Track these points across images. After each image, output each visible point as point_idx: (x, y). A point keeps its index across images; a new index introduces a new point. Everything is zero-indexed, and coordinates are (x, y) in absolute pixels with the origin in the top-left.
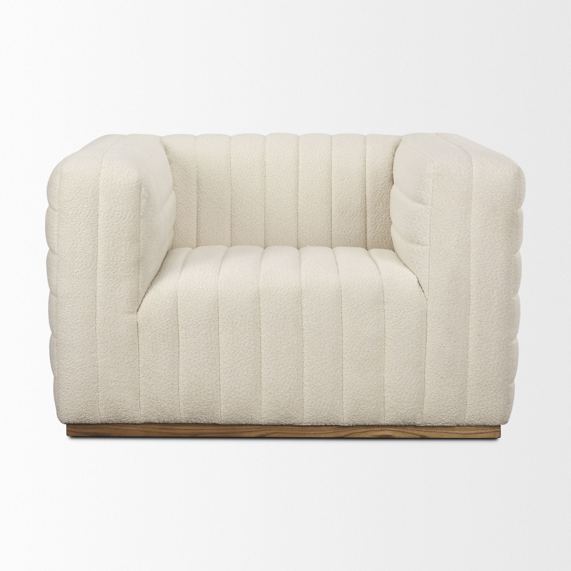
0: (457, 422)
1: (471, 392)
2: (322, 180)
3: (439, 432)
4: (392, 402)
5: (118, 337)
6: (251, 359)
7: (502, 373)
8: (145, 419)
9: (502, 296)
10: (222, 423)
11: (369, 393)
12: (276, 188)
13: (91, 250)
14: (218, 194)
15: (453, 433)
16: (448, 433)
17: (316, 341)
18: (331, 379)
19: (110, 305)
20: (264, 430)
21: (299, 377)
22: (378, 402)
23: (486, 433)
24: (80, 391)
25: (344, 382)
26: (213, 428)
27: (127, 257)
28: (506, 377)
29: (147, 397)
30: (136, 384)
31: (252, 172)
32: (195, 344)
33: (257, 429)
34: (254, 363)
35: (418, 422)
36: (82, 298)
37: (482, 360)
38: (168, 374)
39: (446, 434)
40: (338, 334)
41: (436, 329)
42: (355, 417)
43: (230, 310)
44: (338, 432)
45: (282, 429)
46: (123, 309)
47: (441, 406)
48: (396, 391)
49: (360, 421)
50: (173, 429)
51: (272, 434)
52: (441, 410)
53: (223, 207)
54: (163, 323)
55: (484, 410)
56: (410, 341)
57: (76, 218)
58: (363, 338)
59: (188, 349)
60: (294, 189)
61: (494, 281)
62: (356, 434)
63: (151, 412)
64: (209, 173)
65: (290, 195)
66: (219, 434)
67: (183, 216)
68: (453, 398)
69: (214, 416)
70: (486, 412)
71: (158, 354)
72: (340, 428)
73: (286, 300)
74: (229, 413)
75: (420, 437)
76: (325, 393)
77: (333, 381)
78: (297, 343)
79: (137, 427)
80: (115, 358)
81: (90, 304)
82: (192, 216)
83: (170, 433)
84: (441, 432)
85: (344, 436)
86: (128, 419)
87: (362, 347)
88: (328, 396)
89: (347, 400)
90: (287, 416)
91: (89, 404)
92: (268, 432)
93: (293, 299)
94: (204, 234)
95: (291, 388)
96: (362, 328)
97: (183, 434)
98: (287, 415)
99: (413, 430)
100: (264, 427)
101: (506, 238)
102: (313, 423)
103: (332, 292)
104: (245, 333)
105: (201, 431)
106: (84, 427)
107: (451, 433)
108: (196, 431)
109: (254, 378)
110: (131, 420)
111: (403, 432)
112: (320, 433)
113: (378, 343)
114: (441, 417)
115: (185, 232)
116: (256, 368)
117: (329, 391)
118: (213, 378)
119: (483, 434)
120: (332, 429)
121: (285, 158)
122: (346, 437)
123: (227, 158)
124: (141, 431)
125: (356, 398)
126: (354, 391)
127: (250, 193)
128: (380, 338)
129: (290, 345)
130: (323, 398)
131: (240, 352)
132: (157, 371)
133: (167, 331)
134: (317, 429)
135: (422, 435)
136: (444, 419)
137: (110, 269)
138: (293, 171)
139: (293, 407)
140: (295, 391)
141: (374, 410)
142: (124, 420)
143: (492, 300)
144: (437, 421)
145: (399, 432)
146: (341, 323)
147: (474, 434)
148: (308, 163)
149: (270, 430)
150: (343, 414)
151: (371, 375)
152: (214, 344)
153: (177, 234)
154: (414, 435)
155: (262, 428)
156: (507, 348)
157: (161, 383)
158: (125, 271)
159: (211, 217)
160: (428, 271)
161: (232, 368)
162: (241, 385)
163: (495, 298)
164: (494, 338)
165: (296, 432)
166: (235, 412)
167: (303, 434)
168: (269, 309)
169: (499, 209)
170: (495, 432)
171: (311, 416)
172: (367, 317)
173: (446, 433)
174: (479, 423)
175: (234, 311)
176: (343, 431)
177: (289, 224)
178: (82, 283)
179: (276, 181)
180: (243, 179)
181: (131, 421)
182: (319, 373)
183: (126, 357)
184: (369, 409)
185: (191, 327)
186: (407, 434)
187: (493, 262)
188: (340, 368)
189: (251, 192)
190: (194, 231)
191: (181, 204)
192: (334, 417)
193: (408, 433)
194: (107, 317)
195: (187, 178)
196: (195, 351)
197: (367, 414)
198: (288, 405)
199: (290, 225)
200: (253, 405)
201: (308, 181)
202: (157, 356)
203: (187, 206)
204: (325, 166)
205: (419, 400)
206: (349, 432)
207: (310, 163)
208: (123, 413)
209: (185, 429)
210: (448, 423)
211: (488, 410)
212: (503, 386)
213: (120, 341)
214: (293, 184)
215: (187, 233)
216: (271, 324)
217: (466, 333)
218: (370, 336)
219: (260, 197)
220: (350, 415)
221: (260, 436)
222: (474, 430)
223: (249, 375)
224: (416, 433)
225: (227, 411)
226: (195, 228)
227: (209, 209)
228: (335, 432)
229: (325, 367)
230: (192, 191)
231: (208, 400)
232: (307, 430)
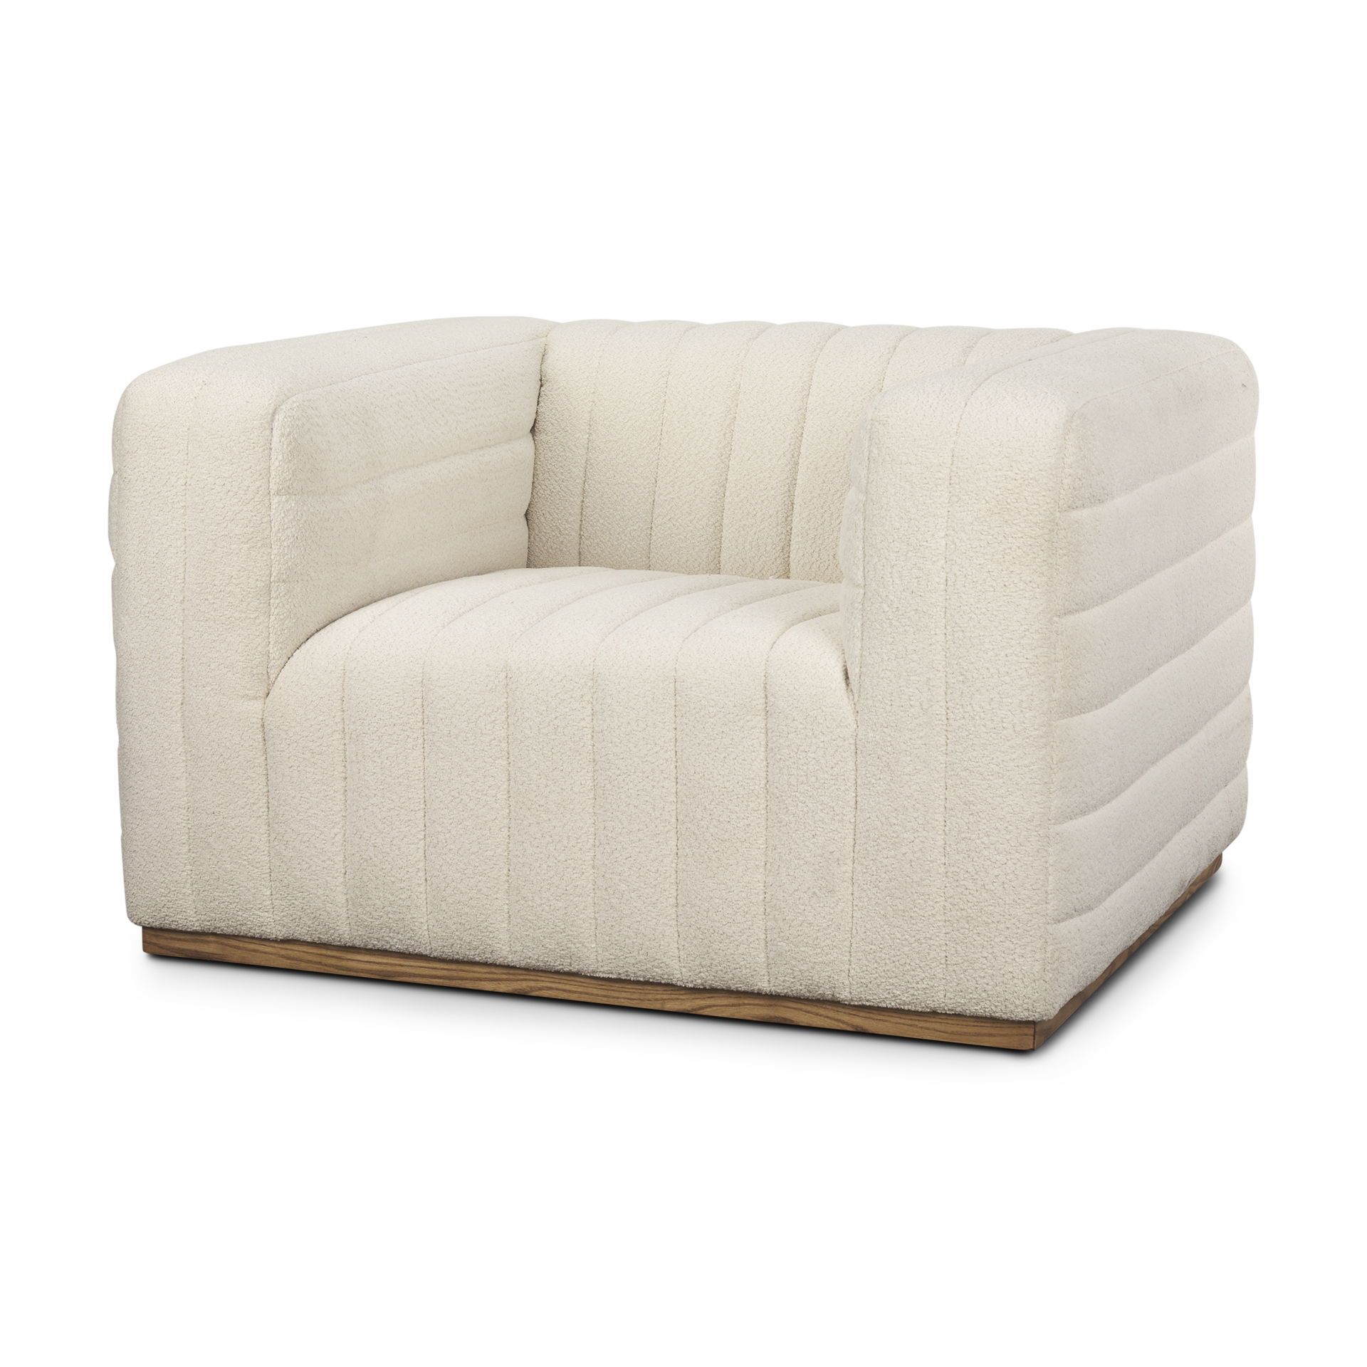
0: (928, 1002)
1: (955, 936)
2: (852, 431)
3: (896, 1023)
4: (780, 942)
5: (224, 749)
6: (486, 819)
7: (1024, 896)
8: (284, 930)
9: (1022, 715)
10: (435, 954)
11: (730, 916)
12: (752, 446)
13: (172, 558)
14: (629, 455)
15: (928, 1029)
16: (916, 1026)
17: (619, 788)
18: (649, 876)
19: (207, 680)
20: (525, 980)
21: (584, 867)
22: (752, 939)
23: (1001, 1035)
24: (156, 859)
25: (680, 887)
26: (422, 964)
27: (243, 578)
28: (1035, 908)
29: (284, 884)
30: (263, 853)
31: (705, 408)
32: (374, 776)
33: (511, 977)
34: (492, 828)
35: (844, 995)
36: (156, 660)
37: (976, 862)
38: (322, 837)
39: (911, 1028)
40: (666, 776)
41: (873, 781)
42: (705, 969)
43: (444, 707)
44: (678, 999)
45: (562, 981)
46: (233, 690)
47: (888, 962)
48: (787, 918)
49: (717, 979)
50: (343, 959)
51: (540, 989)
52: (888, 970)
53: (636, 482)
54: (312, 726)
55: (985, 981)
56: (818, 804)
57: (144, 488)
58: (717, 790)
59: (360, 785)
60: (790, 450)
61: (1002, 679)
62: (715, 1008)
63: (294, 916)
64: (616, 406)
65: (780, 463)
66: (435, 978)
67: (552, 499)
68: (914, 945)
69: (416, 938)
70: (990, 987)
71: (302, 792)
72: (682, 992)
73: (559, 691)
74: (444, 934)
75: (855, 1030)
76: (638, 908)
77: (654, 883)
78: (582, 791)
79: (274, 947)
80: (220, 793)
81: (170, 675)
82: (571, 499)
83: (337, 967)
84: (900, 1023)
85: (689, 1011)
86: (251, 928)
87: (715, 810)
88: (644, 916)
89: (686, 929)
90: (562, 952)
91: (173, 889)
92: (532, 984)
93: (573, 690)
94: (592, 541)
95: (566, 890)
96: (716, 768)
97: (362, 972)
98: (563, 950)
99: (838, 1011)
100: (520, 972)
101: (1029, 579)
102: (620, 974)
103: (655, 681)
104: (473, 759)
105: (398, 969)
106: (174, 936)
107: (922, 1028)
108: (389, 968)
109: (493, 862)
110: (258, 931)
111: (817, 1014)
112: (640, 999)
113: (752, 805)
114: (891, 987)
115: (554, 536)
116: (498, 840)
117: (646, 904)
118: (411, 853)
119: (994, 1038)
120: (666, 992)
121: (781, 378)
122: (694, 1013)
123: (660, 374)
124: (283, 956)
125: (704, 927)
126: (697, 909)
127: (697, 454)
128: (756, 792)
129: (565, 793)
130: (634, 920)
131: (463, 802)
132: (300, 829)
133: (318, 744)
134: (633, 989)
135: (857, 1026)
136: (898, 993)
137: (206, 602)
138: (793, 408)
139: (572, 933)
140: (576, 899)
141: (743, 956)
142: (244, 930)
143: (997, 724)
144: (884, 997)
145: (808, 1014)
146: (673, 752)
147: (974, 1036)
148: (828, 391)
149: (538, 980)
150: (680, 961)
151: (734, 877)
152: (412, 779)
153: (538, 540)
154: (841, 1025)
155: (520, 975)
156: (1037, 838)
157: (308, 855)
158: (238, 609)
159: (609, 505)
160: (860, 646)
161: (447, 836)
162: (465, 874)
163: (1005, 718)
164: (1003, 813)
165: (590, 990)
166: (457, 933)
167: (605, 996)
168: (522, 710)
169: (1013, 508)
170: (1022, 1035)
171: (611, 957)
172: (726, 743)
173: (911, 1025)
174: (978, 1009)
175: (452, 710)
176: (688, 999)
177: (770, 527)
178: (155, 628)
179: (754, 430)
180: (686, 423)
181: (256, 932)
182: (625, 861)
183: (241, 793)
184: (732, 954)
185: (366, 739)
186: (826, 1019)
187: (999, 633)
188: (670, 854)
189: (699, 452)
190: (573, 534)
191: (551, 474)
192: (661, 965)
193: (827, 1017)
194: (201, 705)
195: (570, 416)
196: (373, 792)
197: (728, 964)
198: (562, 929)
199: (771, 530)
200: (492, 922)
201: (822, 432)
202: (300, 795)
203: (563, 477)
204: (864, 399)
205: (839, 943)
206: (702, 1003)
207: (832, 390)
208: (240, 913)
209: (367, 962)
210: (908, 1005)
211: (995, 981)
212: (1029, 929)
213: (228, 759)
214: (789, 437)
215: (558, 537)
216: (527, 744)
217: (941, 797)
218: (732, 787)
219: (716, 463)
220: (692, 963)
221: (516, 993)
222: (974, 1026)
223: (481, 854)
224: (846, 1021)
225: (439, 930)
226: (577, 526)
227: (607, 486)
228: (672, 999)
229: (638, 850)
230: (575, 445)
231: (401, 902)
232: (613, 988)
